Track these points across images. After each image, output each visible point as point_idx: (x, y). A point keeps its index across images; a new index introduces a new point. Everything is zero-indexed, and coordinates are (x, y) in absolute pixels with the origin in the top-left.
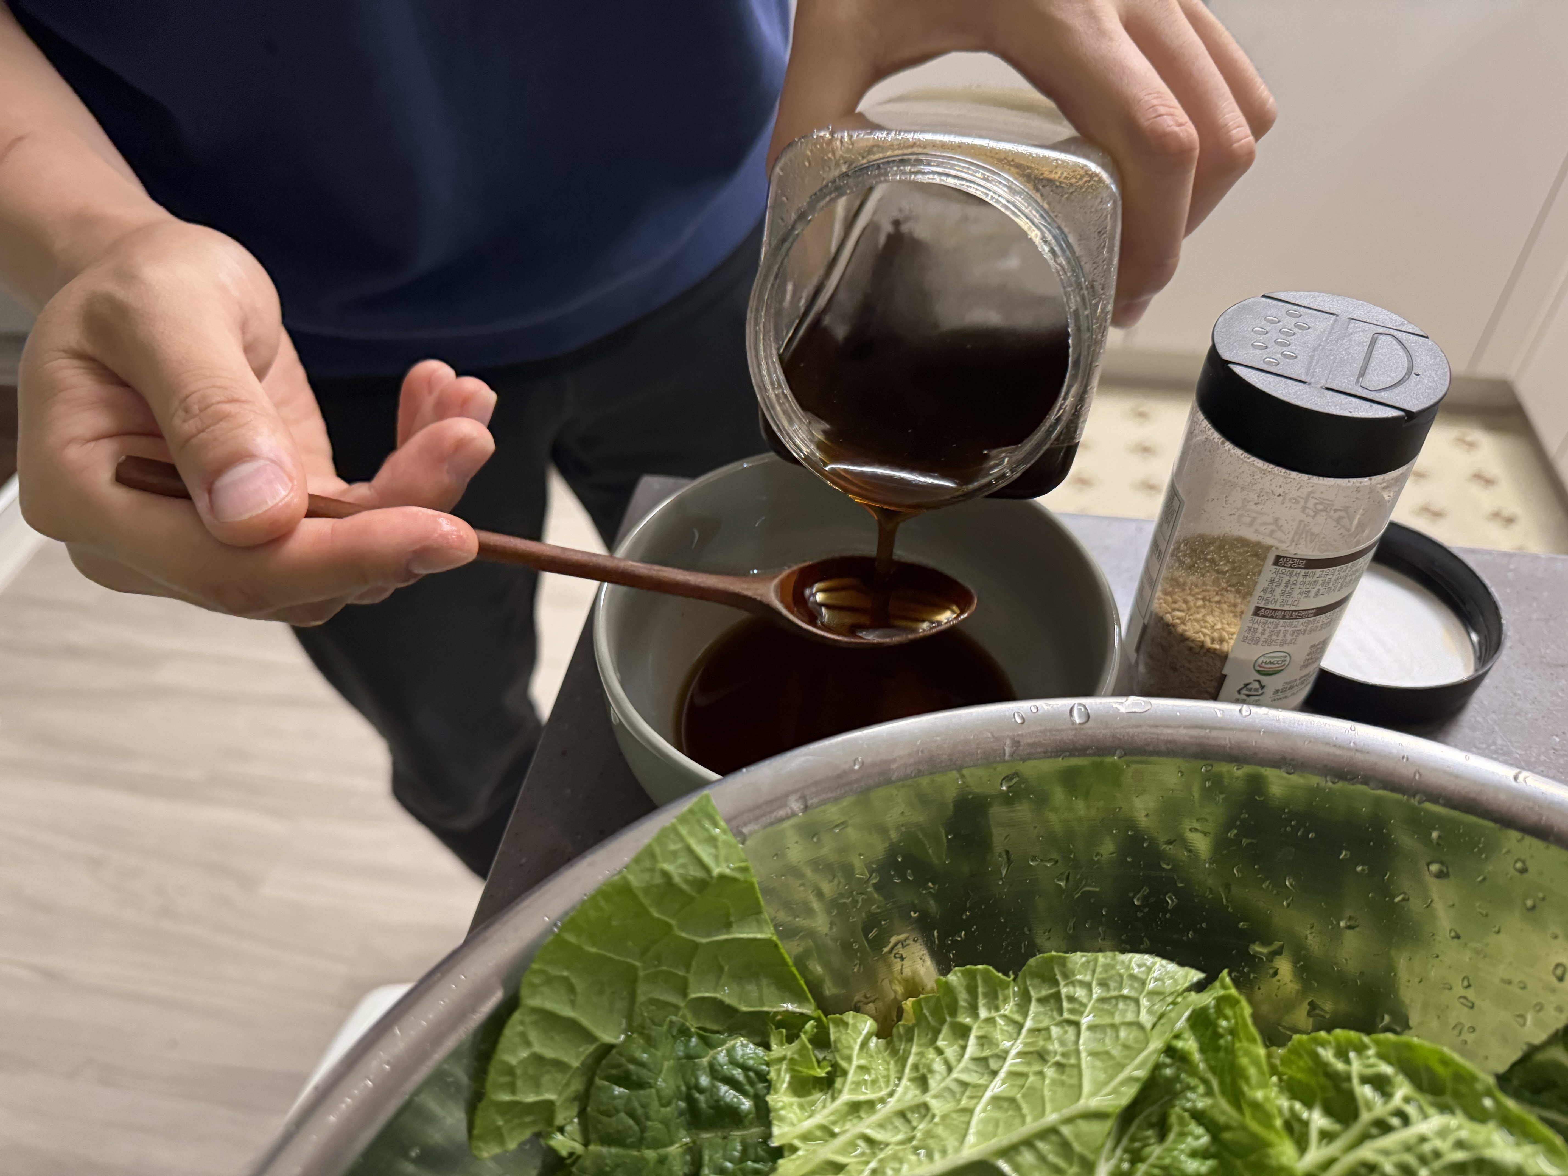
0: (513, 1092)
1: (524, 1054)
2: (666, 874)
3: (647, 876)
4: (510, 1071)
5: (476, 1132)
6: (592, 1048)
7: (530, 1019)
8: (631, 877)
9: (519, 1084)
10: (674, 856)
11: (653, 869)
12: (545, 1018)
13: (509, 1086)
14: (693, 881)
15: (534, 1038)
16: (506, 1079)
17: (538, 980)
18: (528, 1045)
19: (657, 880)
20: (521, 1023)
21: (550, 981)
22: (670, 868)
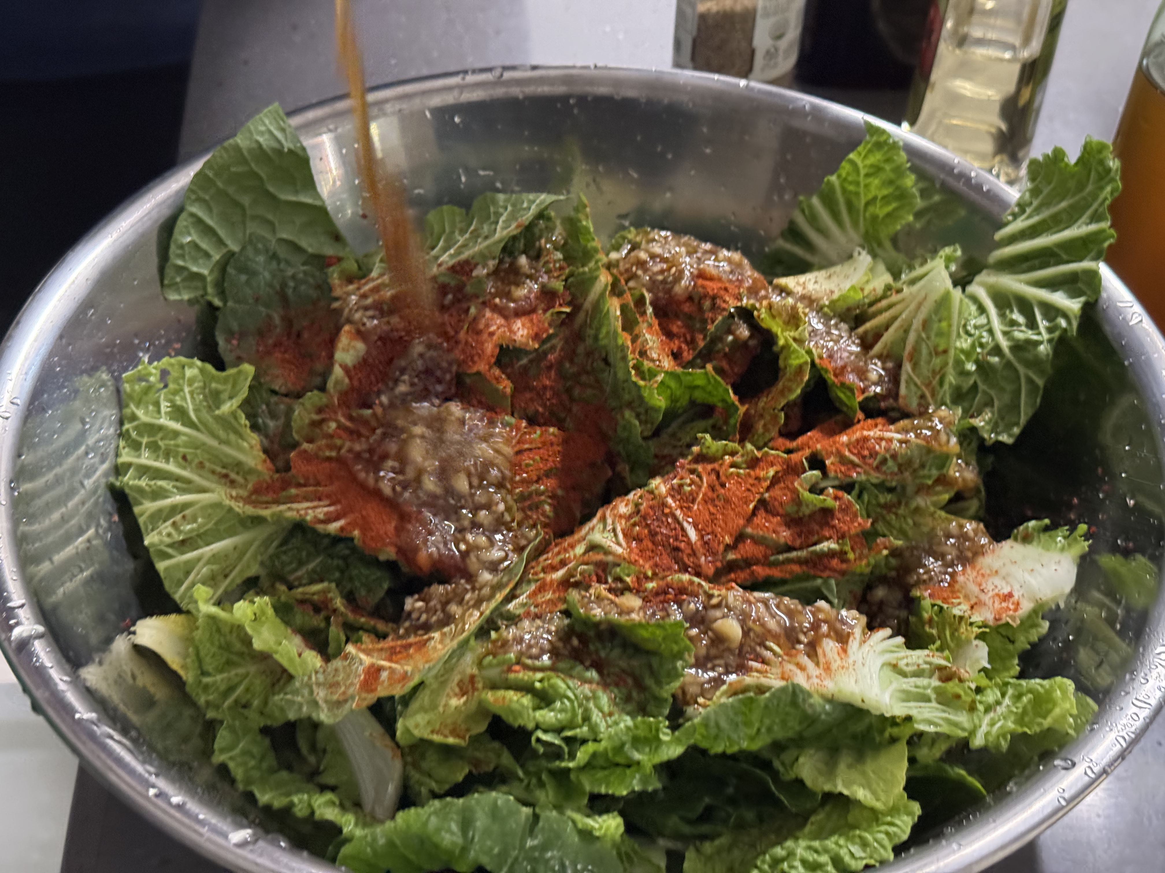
0: (185, 261)
1: (189, 239)
2: (257, 142)
3: (248, 142)
4: (182, 247)
5: (166, 282)
6: (224, 251)
7: (190, 220)
8: (239, 141)
9: (187, 257)
10: (262, 133)
11: (251, 139)
12: (199, 222)
13: (182, 257)
14: (274, 150)
15: (192, 231)
16: (179, 252)
17: (193, 197)
18: (189, 234)
19: (254, 145)
20: (186, 220)
21: (199, 200)
22: (261, 139)
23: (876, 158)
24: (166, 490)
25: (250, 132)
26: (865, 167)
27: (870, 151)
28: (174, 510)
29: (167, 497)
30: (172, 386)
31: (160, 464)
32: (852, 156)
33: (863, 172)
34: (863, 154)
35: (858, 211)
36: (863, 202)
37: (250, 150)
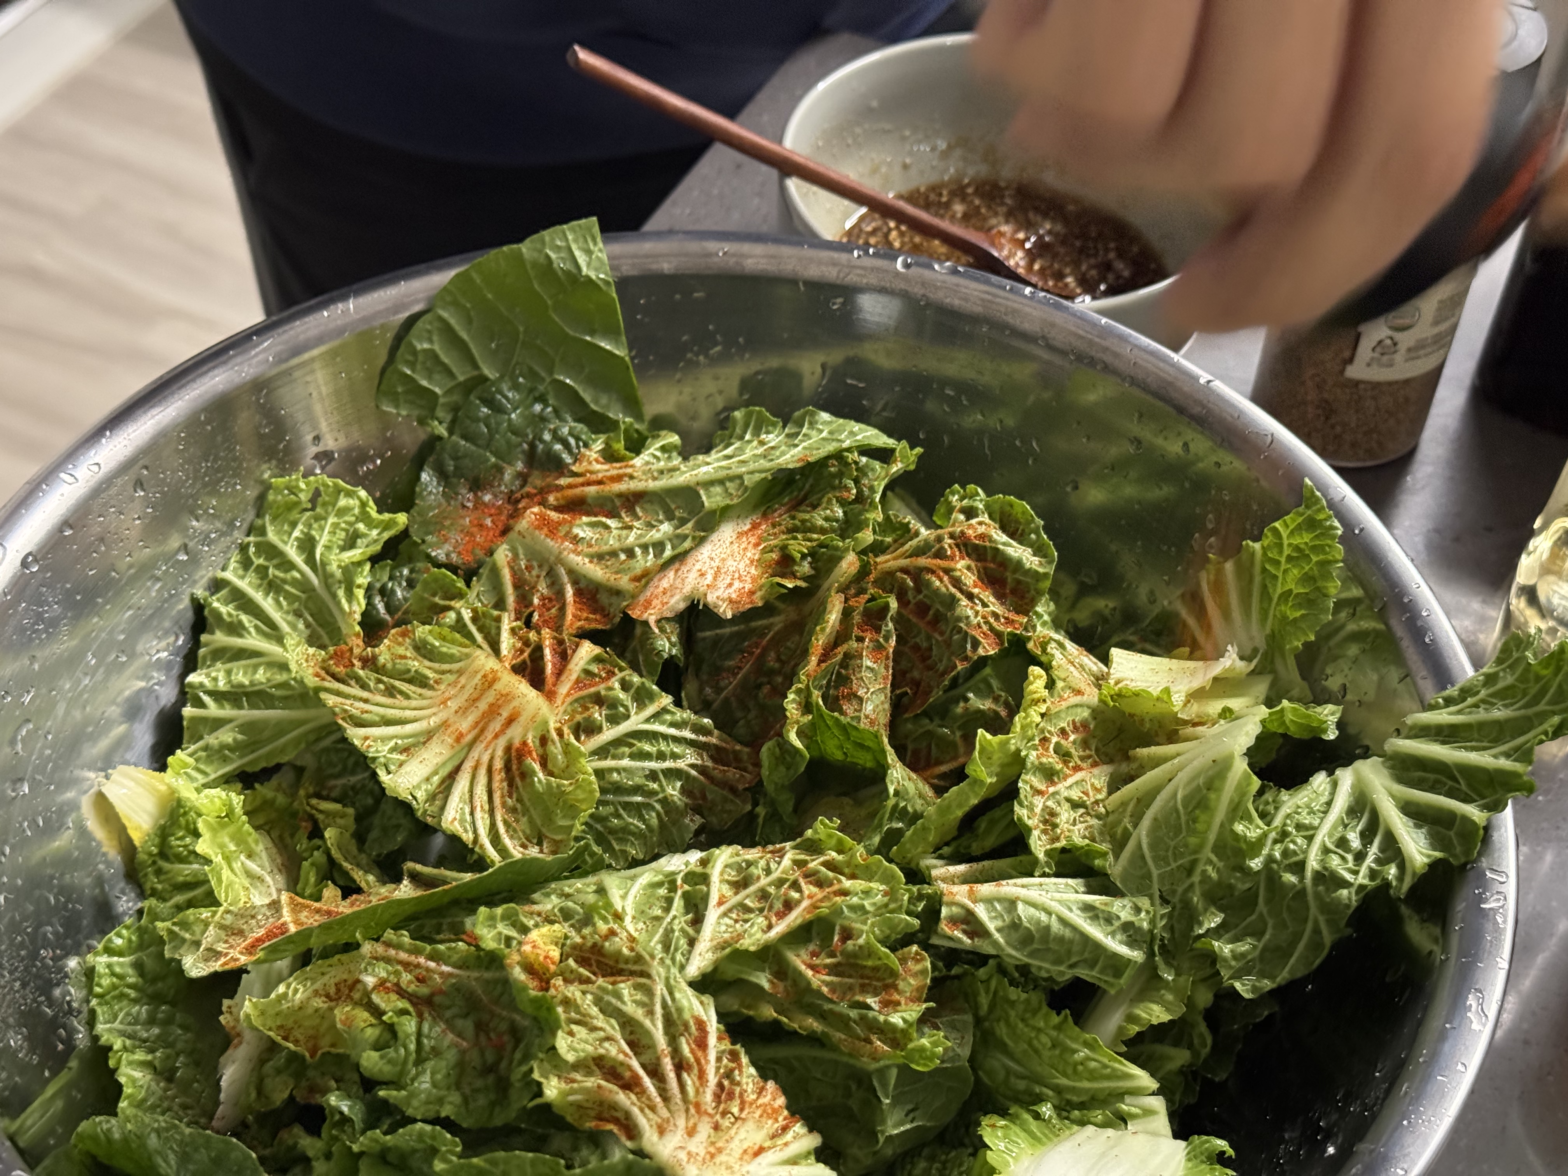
0: (413, 371)
1: (426, 346)
2: (548, 257)
3: (536, 255)
4: (415, 352)
5: (382, 387)
6: (475, 373)
7: (437, 324)
8: (524, 250)
9: (419, 367)
10: (558, 249)
11: (540, 251)
12: (447, 331)
13: (412, 365)
14: (567, 273)
15: (435, 338)
16: (410, 358)
17: (448, 299)
18: (431, 341)
19: (542, 260)
20: (430, 323)
21: (455, 304)
22: (553, 256)
23: (1305, 539)
24: (244, 628)
25: (543, 243)
26: (1290, 545)
27: (1299, 528)
28: (241, 654)
29: (241, 636)
30: (319, 510)
31: (258, 596)
32: (1277, 524)
33: (1287, 551)
34: (1291, 527)
35: (1270, 599)
36: (1279, 591)
37: (535, 264)
